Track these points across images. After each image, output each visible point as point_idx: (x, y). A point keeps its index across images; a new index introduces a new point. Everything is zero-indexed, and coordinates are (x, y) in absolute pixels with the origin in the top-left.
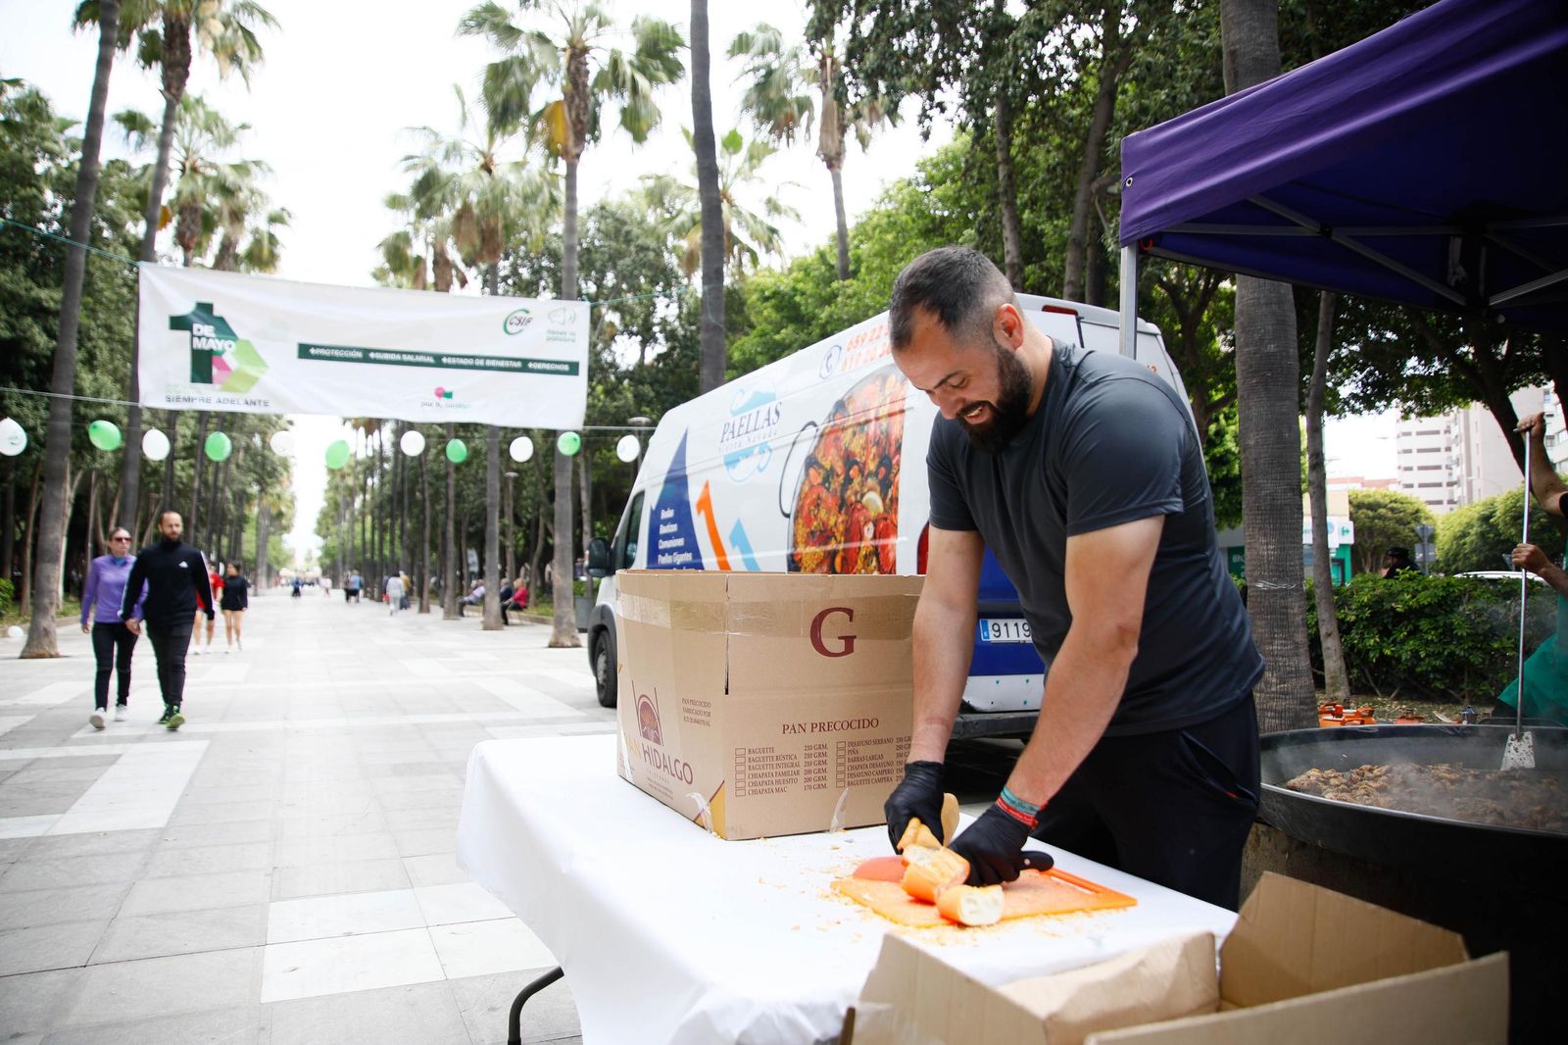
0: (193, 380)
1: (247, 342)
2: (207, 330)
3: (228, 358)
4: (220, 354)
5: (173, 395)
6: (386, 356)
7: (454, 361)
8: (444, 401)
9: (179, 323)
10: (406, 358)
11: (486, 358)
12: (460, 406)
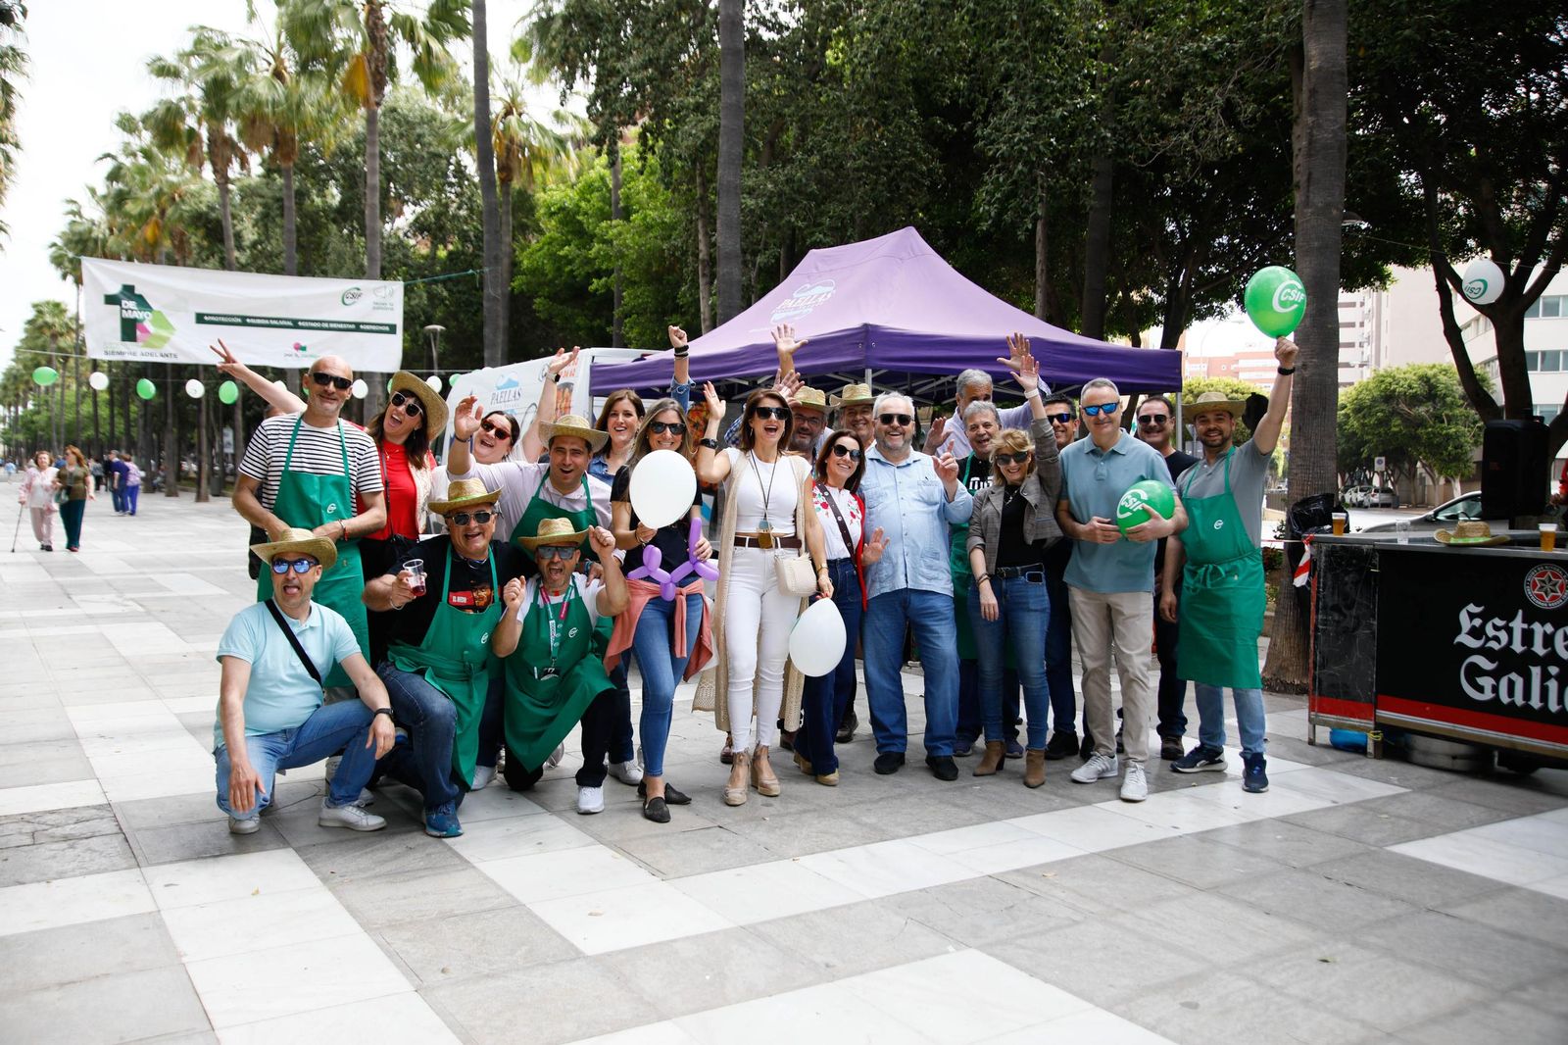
0: (123, 340)
1: (159, 312)
2: (132, 304)
3: (147, 324)
4: (141, 321)
5: (109, 350)
6: (259, 321)
7: (307, 324)
8: (300, 352)
9: (111, 300)
10: (273, 322)
11: (329, 322)
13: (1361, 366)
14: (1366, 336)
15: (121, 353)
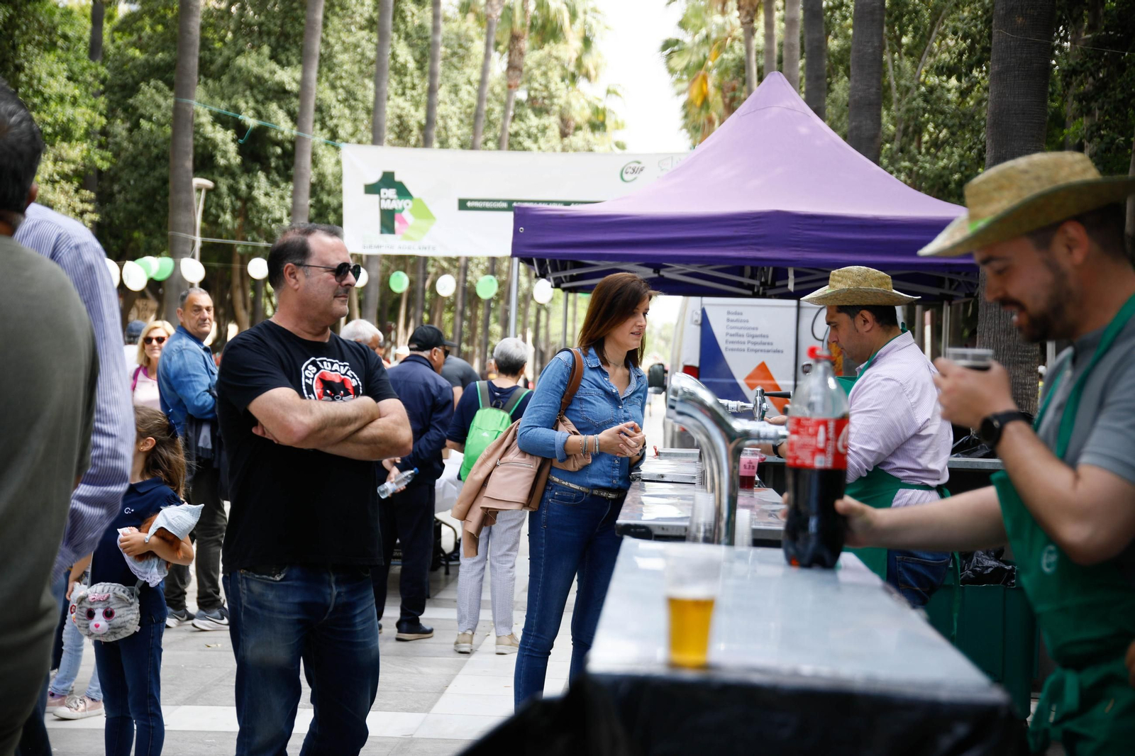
0: (382, 232)
1: (420, 201)
2: (391, 193)
3: (407, 215)
4: (400, 211)
5: (368, 243)
15: (378, 247)
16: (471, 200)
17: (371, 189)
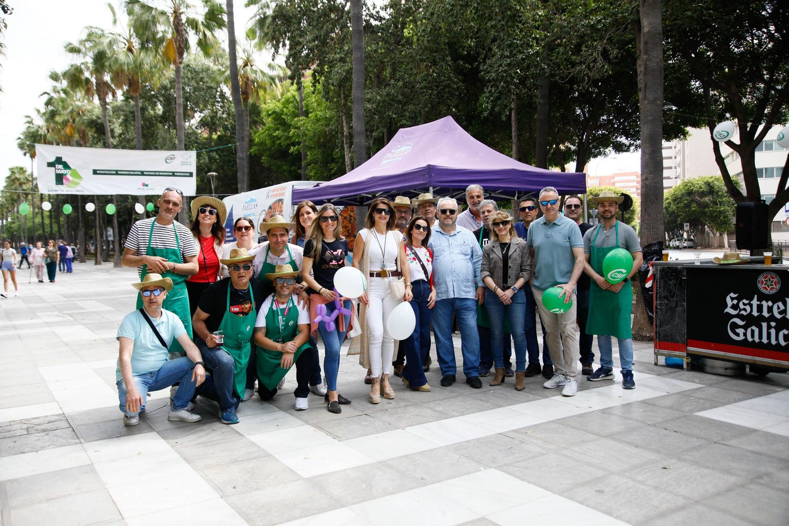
0: (57, 184)
1: (75, 170)
2: (61, 166)
3: (68, 176)
4: (66, 175)
5: (50, 189)
6: (124, 173)
7: (148, 173)
8: (145, 187)
10: (131, 173)
11: (159, 172)
12: (151, 189)
13: (676, 178)
14: (677, 163)
15: (55, 191)
16: (99, 170)
17: (50, 165)
